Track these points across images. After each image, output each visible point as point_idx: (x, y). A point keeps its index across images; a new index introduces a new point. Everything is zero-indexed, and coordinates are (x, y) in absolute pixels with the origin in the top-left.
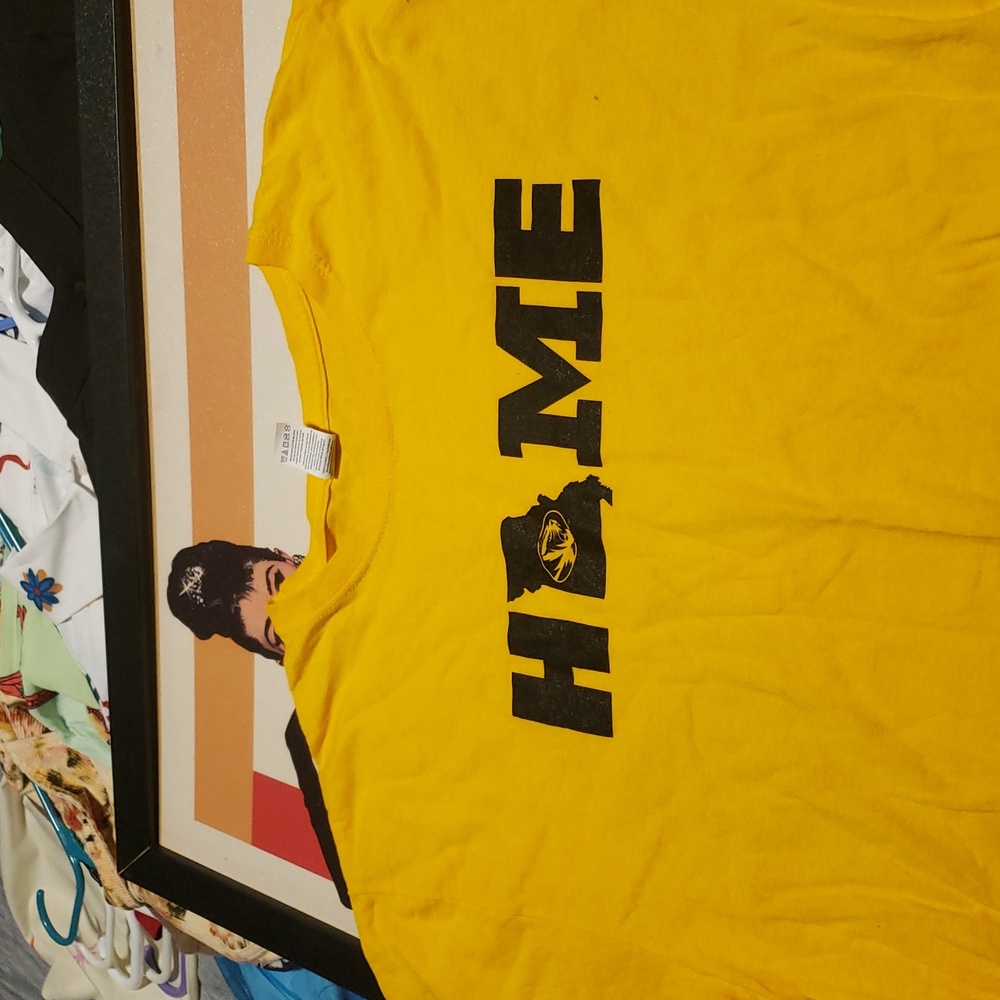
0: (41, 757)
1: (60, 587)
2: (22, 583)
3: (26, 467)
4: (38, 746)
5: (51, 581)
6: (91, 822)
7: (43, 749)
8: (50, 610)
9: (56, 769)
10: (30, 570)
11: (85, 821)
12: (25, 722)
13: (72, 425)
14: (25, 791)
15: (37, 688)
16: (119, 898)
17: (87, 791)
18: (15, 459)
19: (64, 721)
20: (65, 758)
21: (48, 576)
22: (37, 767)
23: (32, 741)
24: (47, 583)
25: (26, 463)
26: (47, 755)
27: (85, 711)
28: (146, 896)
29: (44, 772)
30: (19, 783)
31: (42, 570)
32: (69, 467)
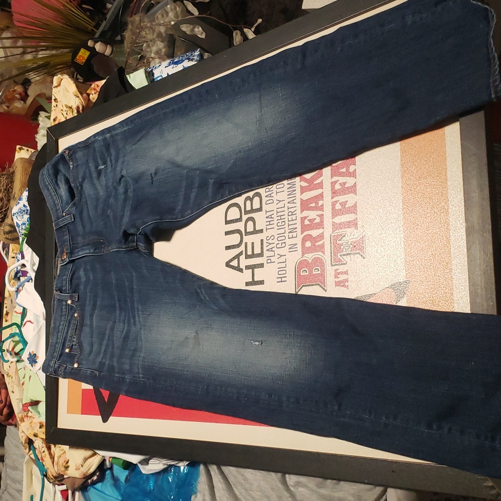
0: (32, 427)
1: (38, 357)
2: (28, 358)
3: (32, 323)
4: (31, 423)
5: (35, 355)
6: (44, 445)
8: (35, 366)
9: (36, 432)
10: (30, 352)
12: (28, 418)
14: (29, 454)
15: (31, 400)
18: (30, 321)
19: (39, 412)
20: (39, 425)
21: (35, 353)
22: (30, 432)
23: (29, 422)
25: (32, 321)
28: (59, 468)
29: (32, 433)
30: (28, 449)
31: (33, 352)
32: (42, 316)
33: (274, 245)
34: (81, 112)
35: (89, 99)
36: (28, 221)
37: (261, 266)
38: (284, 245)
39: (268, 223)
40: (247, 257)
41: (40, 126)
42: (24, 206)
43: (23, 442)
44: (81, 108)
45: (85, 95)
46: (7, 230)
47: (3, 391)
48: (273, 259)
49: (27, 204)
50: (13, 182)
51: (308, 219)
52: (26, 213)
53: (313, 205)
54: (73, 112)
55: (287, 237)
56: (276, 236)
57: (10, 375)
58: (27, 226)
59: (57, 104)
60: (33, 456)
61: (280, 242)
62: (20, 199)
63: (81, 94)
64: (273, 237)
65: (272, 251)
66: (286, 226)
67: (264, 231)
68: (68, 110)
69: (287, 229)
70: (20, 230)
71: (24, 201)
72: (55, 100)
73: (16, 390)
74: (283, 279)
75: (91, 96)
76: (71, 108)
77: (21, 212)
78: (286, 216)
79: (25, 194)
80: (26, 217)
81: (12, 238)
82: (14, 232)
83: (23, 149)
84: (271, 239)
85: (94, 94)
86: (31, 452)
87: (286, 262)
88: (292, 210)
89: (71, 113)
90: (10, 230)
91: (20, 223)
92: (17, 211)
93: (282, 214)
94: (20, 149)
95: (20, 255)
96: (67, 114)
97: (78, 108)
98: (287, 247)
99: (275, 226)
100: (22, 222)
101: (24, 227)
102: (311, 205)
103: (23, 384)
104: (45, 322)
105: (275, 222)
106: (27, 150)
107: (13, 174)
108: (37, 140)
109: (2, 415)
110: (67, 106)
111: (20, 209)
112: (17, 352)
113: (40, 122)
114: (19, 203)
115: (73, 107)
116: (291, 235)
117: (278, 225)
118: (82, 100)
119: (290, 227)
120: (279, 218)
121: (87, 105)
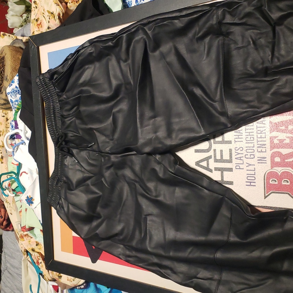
0: (30, 244)
1: (34, 199)
2: (26, 200)
3: (27, 174)
4: (29, 242)
5: (32, 198)
6: (41, 259)
7: (30, 242)
8: (32, 205)
9: (33, 248)
10: (27, 196)
11: (40, 259)
12: (27, 237)
13: (36, 161)
14: (27, 258)
15: (29, 226)
16: (48, 278)
17: (40, 253)
18: (25, 172)
19: (35, 235)
20: (35, 244)
21: (31, 197)
22: (29, 247)
23: (28, 241)
24: (31, 199)
25: (27, 173)
26: (31, 243)
27: (40, 231)
28: (53, 275)
29: (31, 248)
30: (26, 255)
31: (30, 196)
32: (36, 171)
33: (243, 155)
34: (61, 18)
35: (67, 7)
36: (20, 99)
37: (230, 170)
38: (252, 156)
39: (237, 137)
40: (216, 161)
41: (9, 9)
42: (16, 87)
43: (23, 251)
44: (61, 15)
45: (64, 4)
46: (2, 103)
47: (2, 210)
48: (241, 166)
49: (18, 86)
50: (5, 66)
51: (277, 138)
52: (18, 93)
53: (283, 128)
54: (54, 17)
55: (256, 151)
56: (245, 149)
57: (8, 201)
58: (19, 103)
59: (37, 6)
60: (30, 259)
61: (249, 154)
62: (13, 82)
63: (61, 3)
64: (241, 149)
65: (240, 159)
66: (255, 141)
67: (233, 142)
68: (50, 15)
69: (256, 144)
70: (14, 105)
71: (16, 84)
72: (35, 2)
73: (14, 213)
74: (252, 184)
75: (68, 4)
76: (52, 13)
77: (14, 92)
78: (255, 134)
79: (16, 78)
80: (19, 96)
81: (5, 108)
82: (8, 104)
83: (6, 35)
84: (239, 150)
85: (71, 3)
86: (28, 257)
87: (254, 170)
88: (262, 129)
89: (53, 18)
90: (5, 102)
91: (14, 100)
92: (11, 91)
93: (251, 131)
94: (4, 35)
95: (14, 122)
96: (49, 18)
97: (59, 14)
98: (256, 158)
99: (244, 140)
100: (15, 100)
101: (16, 103)
102: (281, 128)
103: (20, 212)
104: (38, 176)
105: (244, 136)
106: (9, 36)
107: (3, 59)
108: (7, 19)
109: (2, 225)
110: (49, 12)
111: (13, 89)
112: (13, 189)
113: (9, 6)
114: (11, 85)
115: (54, 13)
116: (260, 150)
117: (247, 139)
118: (62, 8)
119: (259, 143)
120: (248, 134)
121: (66, 12)
